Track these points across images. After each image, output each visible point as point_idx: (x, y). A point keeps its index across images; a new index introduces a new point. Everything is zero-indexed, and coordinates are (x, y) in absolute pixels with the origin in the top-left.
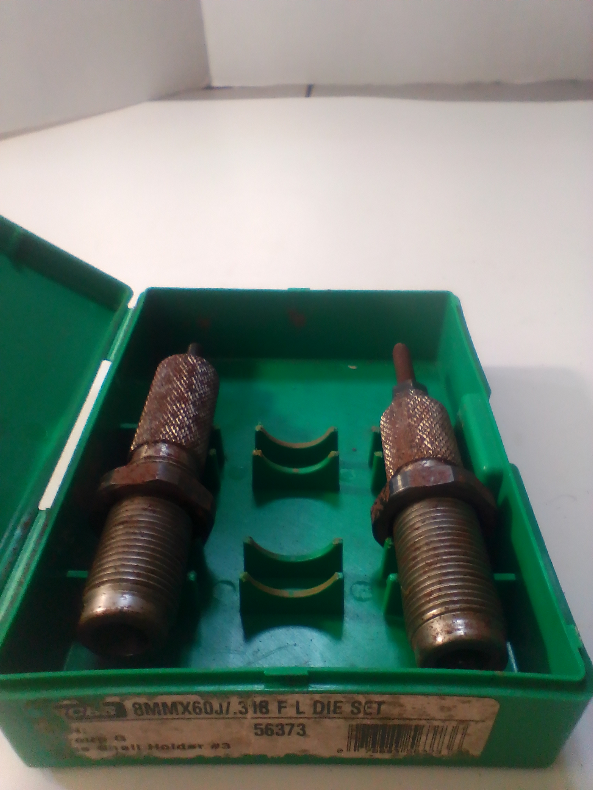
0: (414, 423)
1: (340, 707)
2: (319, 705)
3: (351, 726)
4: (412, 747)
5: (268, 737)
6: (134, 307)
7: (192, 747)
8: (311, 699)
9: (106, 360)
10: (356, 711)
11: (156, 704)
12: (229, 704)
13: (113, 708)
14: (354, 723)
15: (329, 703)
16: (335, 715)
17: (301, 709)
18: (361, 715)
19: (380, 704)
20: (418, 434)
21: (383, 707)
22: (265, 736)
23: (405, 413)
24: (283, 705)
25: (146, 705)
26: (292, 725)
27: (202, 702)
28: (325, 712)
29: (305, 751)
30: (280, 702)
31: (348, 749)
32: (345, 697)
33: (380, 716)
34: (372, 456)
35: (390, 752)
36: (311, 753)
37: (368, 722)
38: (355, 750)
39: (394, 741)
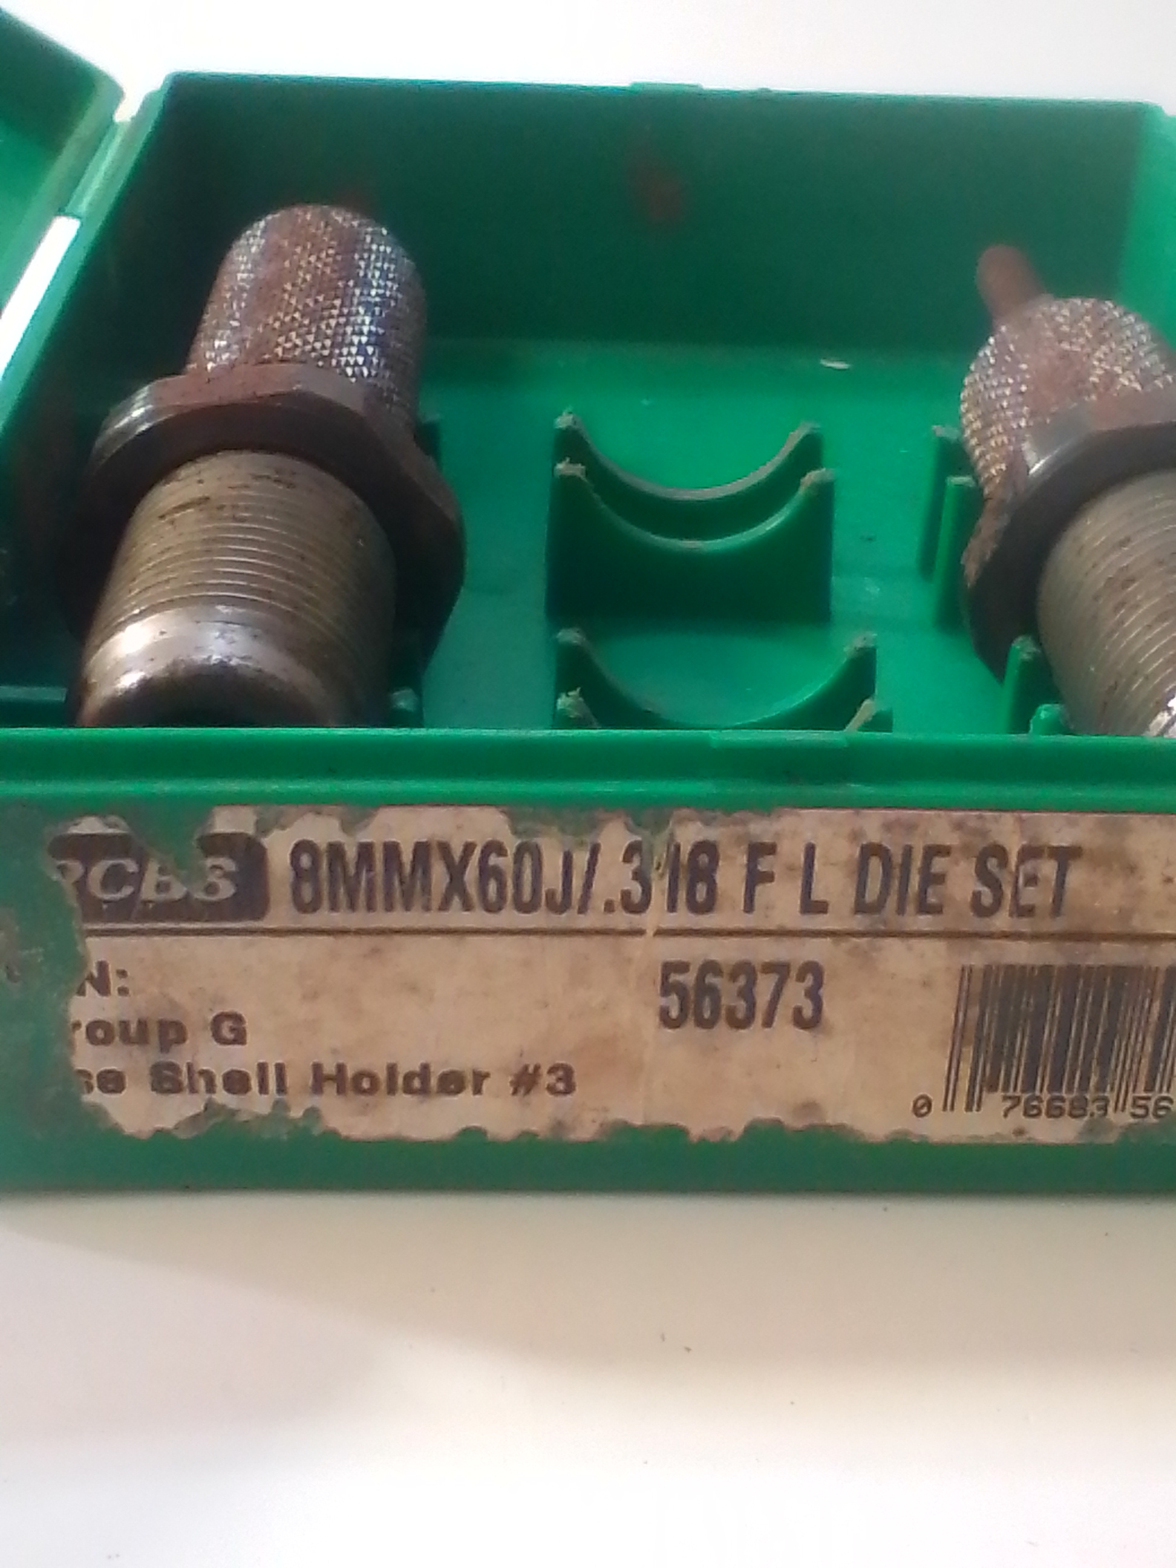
0: (1079, 349)
1: (940, 879)
2: (875, 865)
3: (966, 973)
4: (1149, 1088)
5: (700, 1032)
6: (133, 118)
7: (452, 1083)
8: (855, 836)
9: (66, 215)
10: (987, 899)
11: (365, 851)
12: (595, 851)
13: (228, 864)
14: (977, 958)
15: (908, 851)
16: (924, 922)
17: (818, 894)
18: (1002, 921)
19: (1066, 856)
20: (1094, 367)
21: (1076, 877)
22: (690, 1028)
23: (1049, 334)
24: (764, 864)
25: (336, 851)
26: (780, 969)
27: (511, 844)
28: (892, 902)
29: (810, 1107)
30: (759, 850)
31: (949, 1105)
32: (959, 826)
33: (1058, 925)
34: (939, 486)
35: (1078, 1110)
36: (831, 1118)
37: (1021, 953)
38: (969, 1108)
39: (1094, 1063)
